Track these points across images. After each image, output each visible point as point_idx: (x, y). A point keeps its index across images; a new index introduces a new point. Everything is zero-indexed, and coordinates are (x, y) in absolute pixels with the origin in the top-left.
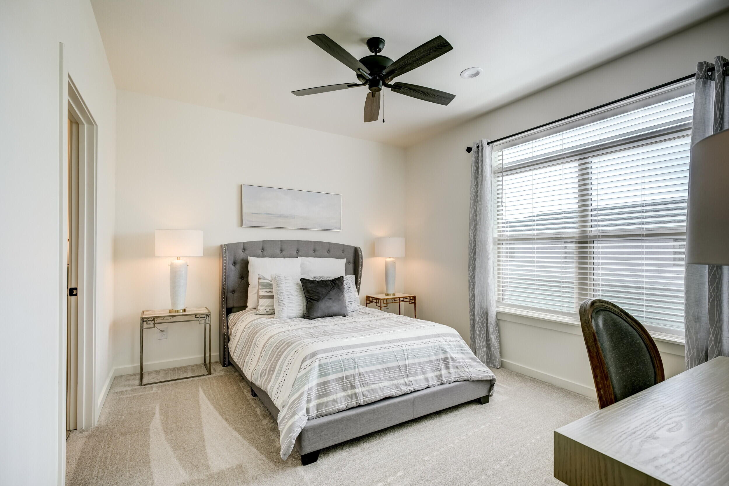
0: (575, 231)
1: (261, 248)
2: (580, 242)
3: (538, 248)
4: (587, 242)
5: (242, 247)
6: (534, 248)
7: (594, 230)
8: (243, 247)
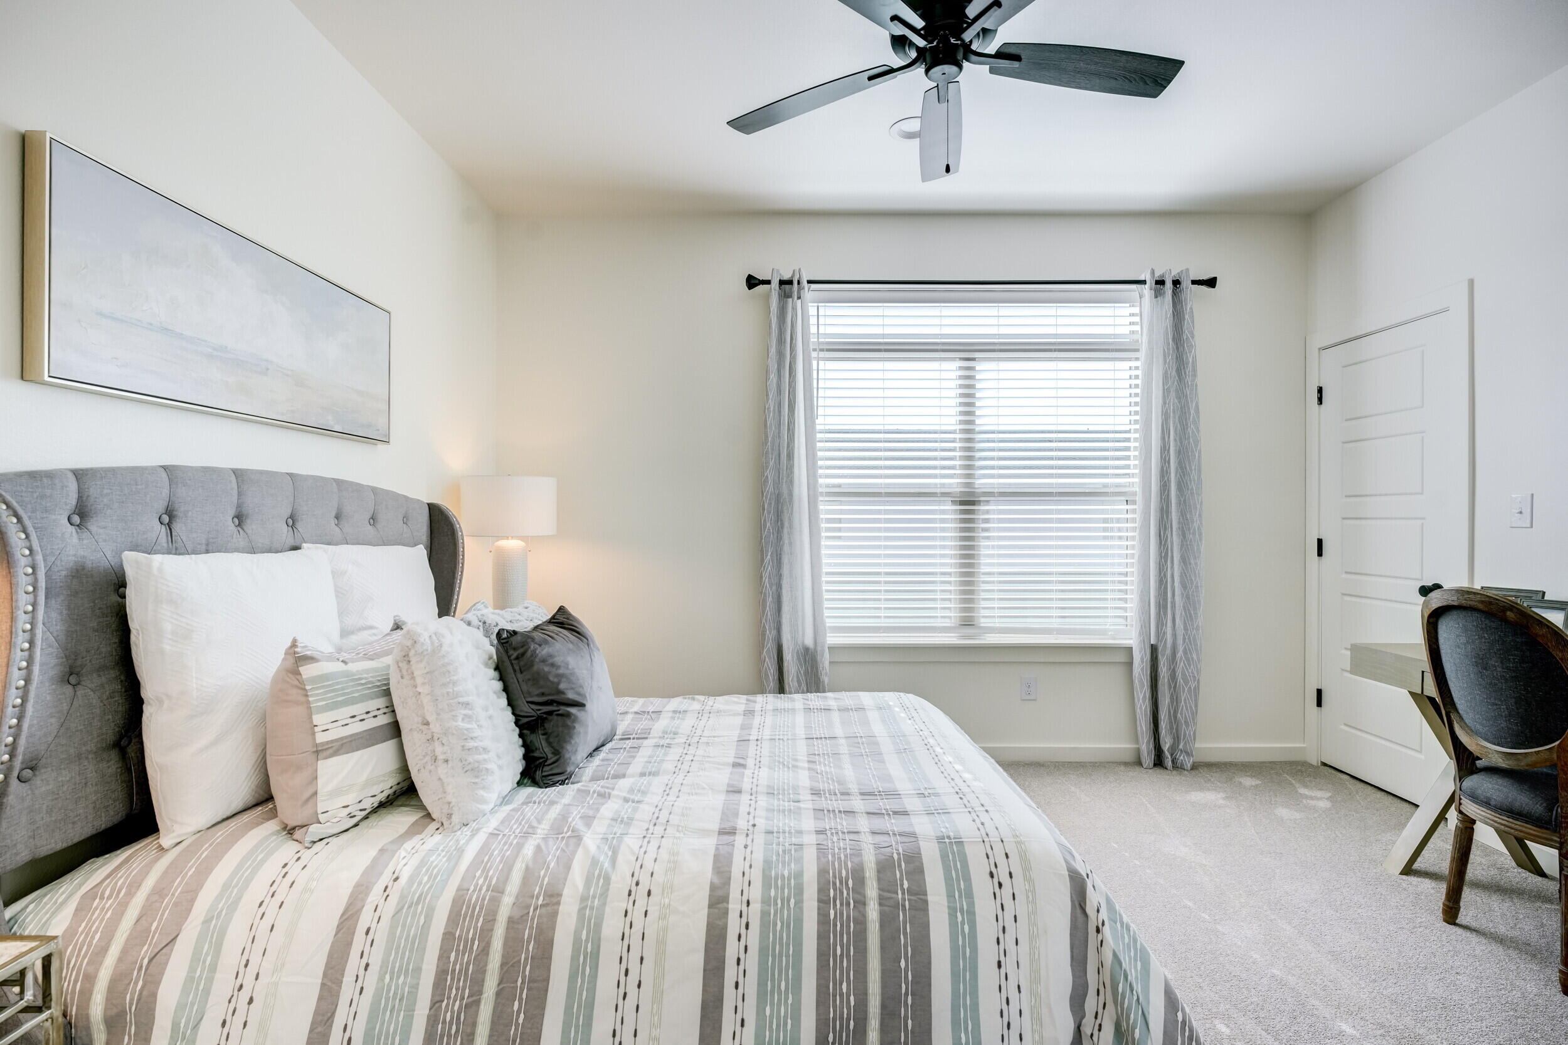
0: (954, 483)
1: (160, 506)
2: (962, 503)
3: (887, 512)
4: (973, 503)
5: (71, 499)
6: (879, 512)
7: (983, 482)
8: (74, 502)
